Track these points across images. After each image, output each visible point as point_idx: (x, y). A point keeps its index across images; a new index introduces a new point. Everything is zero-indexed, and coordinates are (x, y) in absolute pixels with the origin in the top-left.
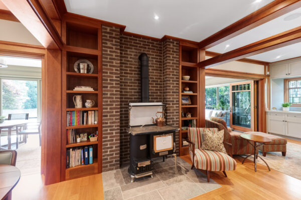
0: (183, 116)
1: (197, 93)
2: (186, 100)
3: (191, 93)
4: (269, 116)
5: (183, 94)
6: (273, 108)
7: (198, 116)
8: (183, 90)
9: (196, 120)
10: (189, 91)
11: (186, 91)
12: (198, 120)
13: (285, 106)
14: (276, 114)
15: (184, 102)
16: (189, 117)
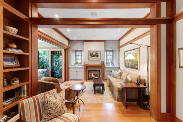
0: (6, 84)
1: (28, 52)
2: (12, 61)
3: (20, 52)
4: (70, 69)
5: (6, 51)
6: (72, 65)
7: (30, 80)
8: (6, 47)
9: (28, 85)
10: (17, 48)
11: (12, 48)
12: (30, 85)
13: (76, 64)
14: (73, 68)
15: (7, 64)
16: (16, 83)
